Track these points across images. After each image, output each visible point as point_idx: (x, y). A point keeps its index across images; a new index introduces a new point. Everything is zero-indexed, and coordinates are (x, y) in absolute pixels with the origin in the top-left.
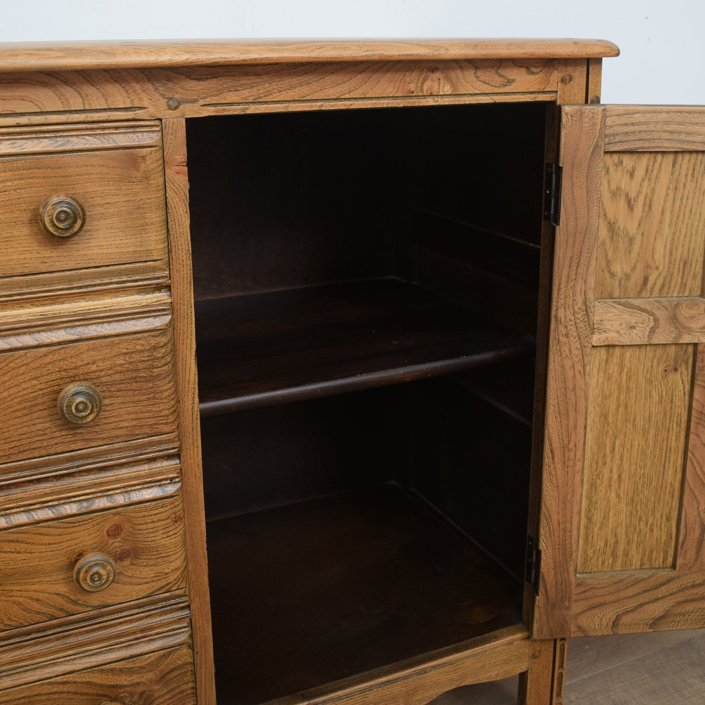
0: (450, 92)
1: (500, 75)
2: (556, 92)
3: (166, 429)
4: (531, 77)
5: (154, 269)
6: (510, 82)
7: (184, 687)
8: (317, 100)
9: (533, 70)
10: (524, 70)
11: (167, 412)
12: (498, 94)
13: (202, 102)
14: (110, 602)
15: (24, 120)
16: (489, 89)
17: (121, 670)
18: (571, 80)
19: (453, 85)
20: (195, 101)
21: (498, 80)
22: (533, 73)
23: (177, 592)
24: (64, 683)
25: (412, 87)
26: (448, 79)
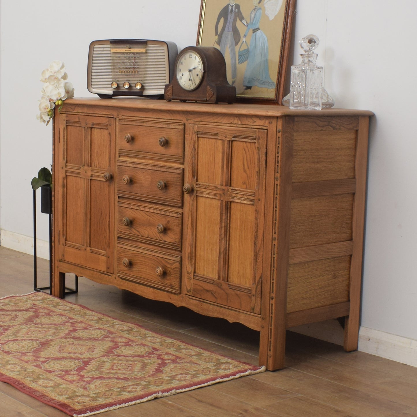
0: (240, 123)
1: (253, 120)
2: (267, 126)
3: (179, 199)
4: (261, 121)
5: (180, 159)
6: (255, 122)
7: (177, 275)
8: (213, 122)
9: (261, 119)
10: (259, 119)
11: (178, 195)
12: (252, 125)
13: (192, 120)
14: (166, 240)
15: (165, 120)
16: (249, 123)
17: (167, 261)
18: (272, 123)
19: (241, 121)
20: (191, 120)
21: (252, 121)
22: (261, 120)
23: (178, 245)
24: (158, 259)
25: (232, 121)
26: (240, 120)
